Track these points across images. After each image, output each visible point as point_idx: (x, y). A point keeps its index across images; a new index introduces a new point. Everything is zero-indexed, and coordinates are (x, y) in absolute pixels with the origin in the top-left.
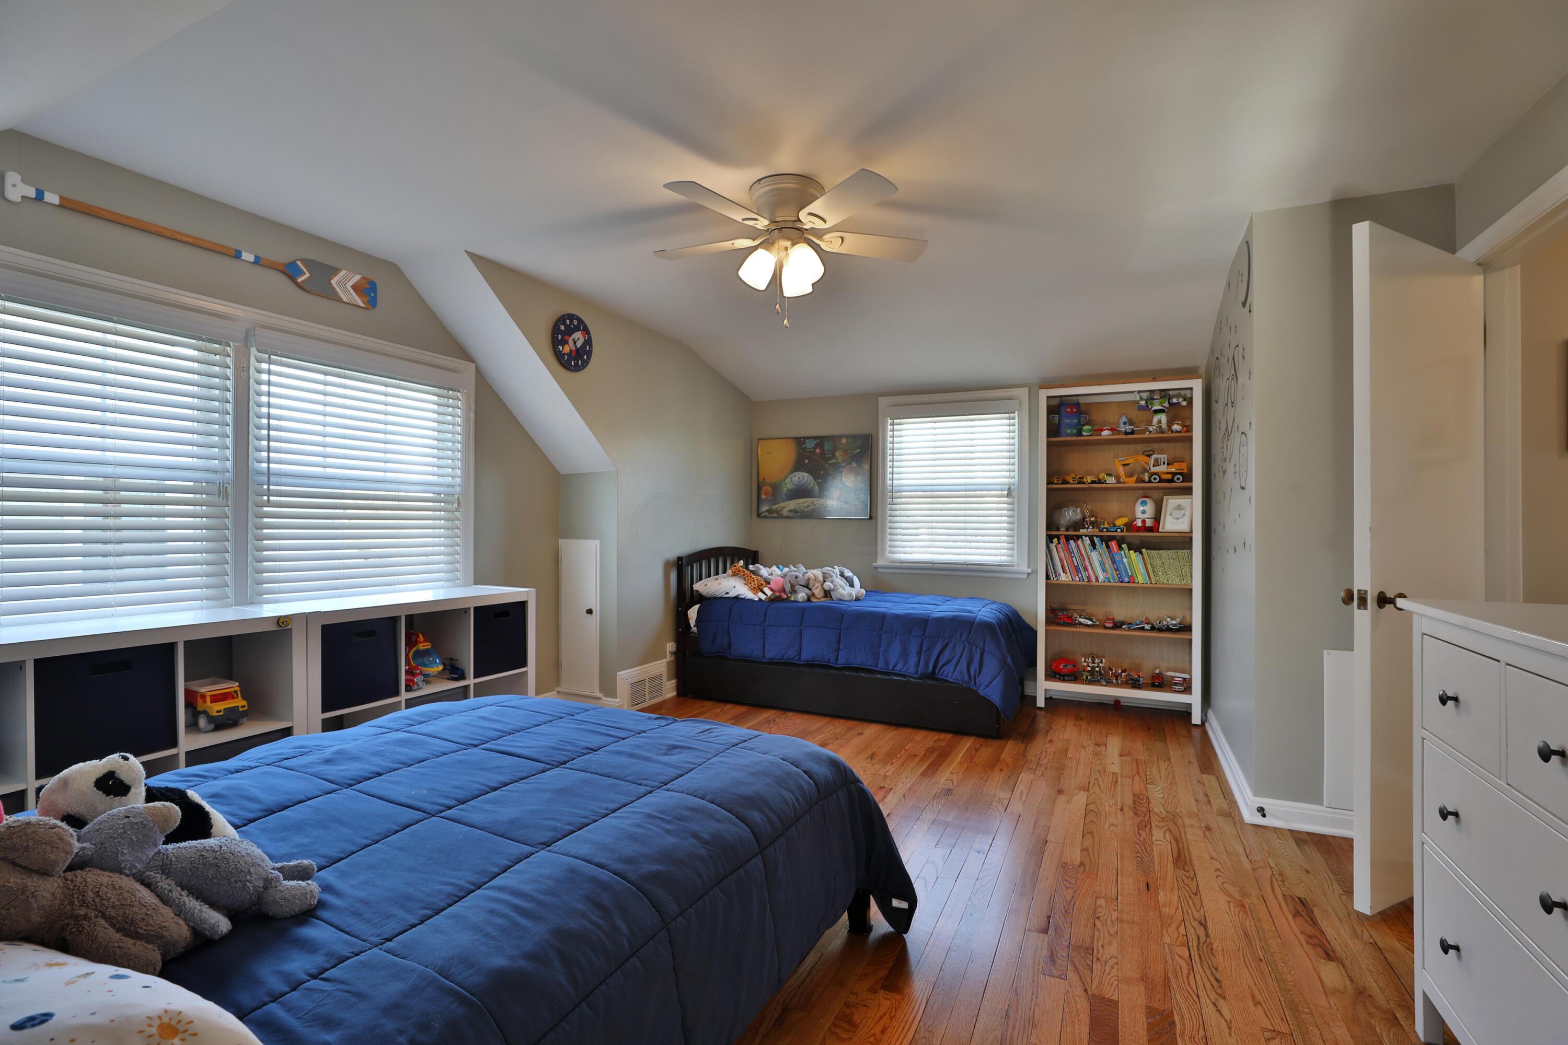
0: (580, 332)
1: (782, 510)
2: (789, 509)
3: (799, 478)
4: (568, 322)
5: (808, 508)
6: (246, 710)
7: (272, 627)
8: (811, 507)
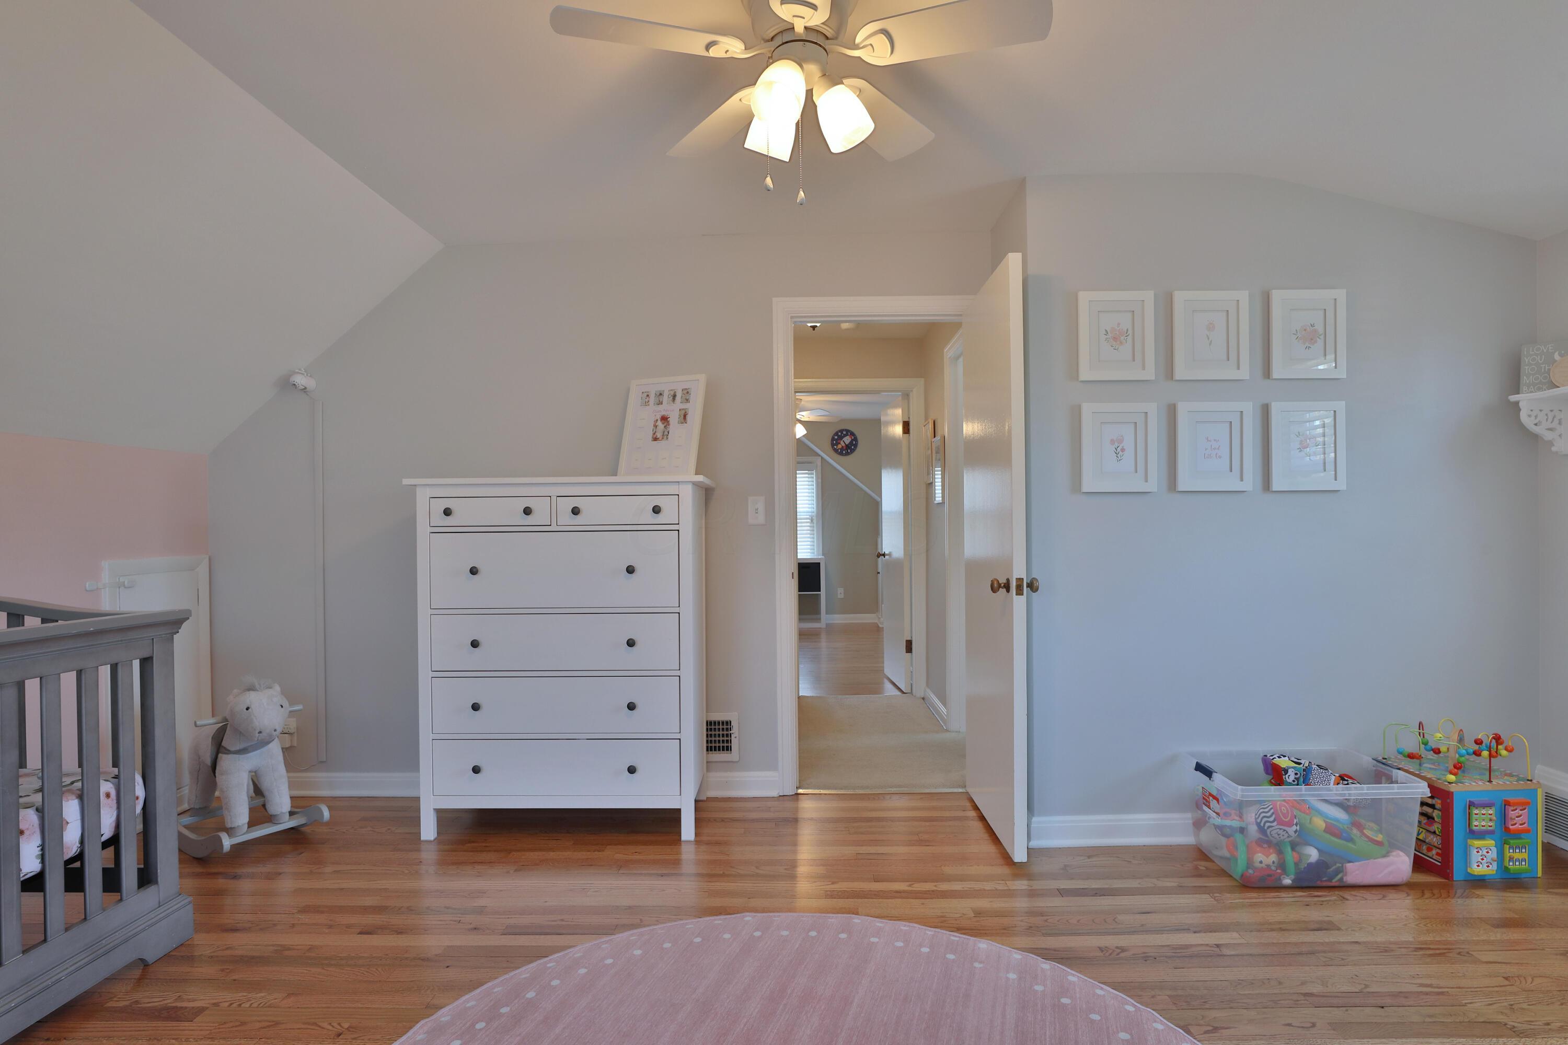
0: (848, 436)
4: (840, 434)
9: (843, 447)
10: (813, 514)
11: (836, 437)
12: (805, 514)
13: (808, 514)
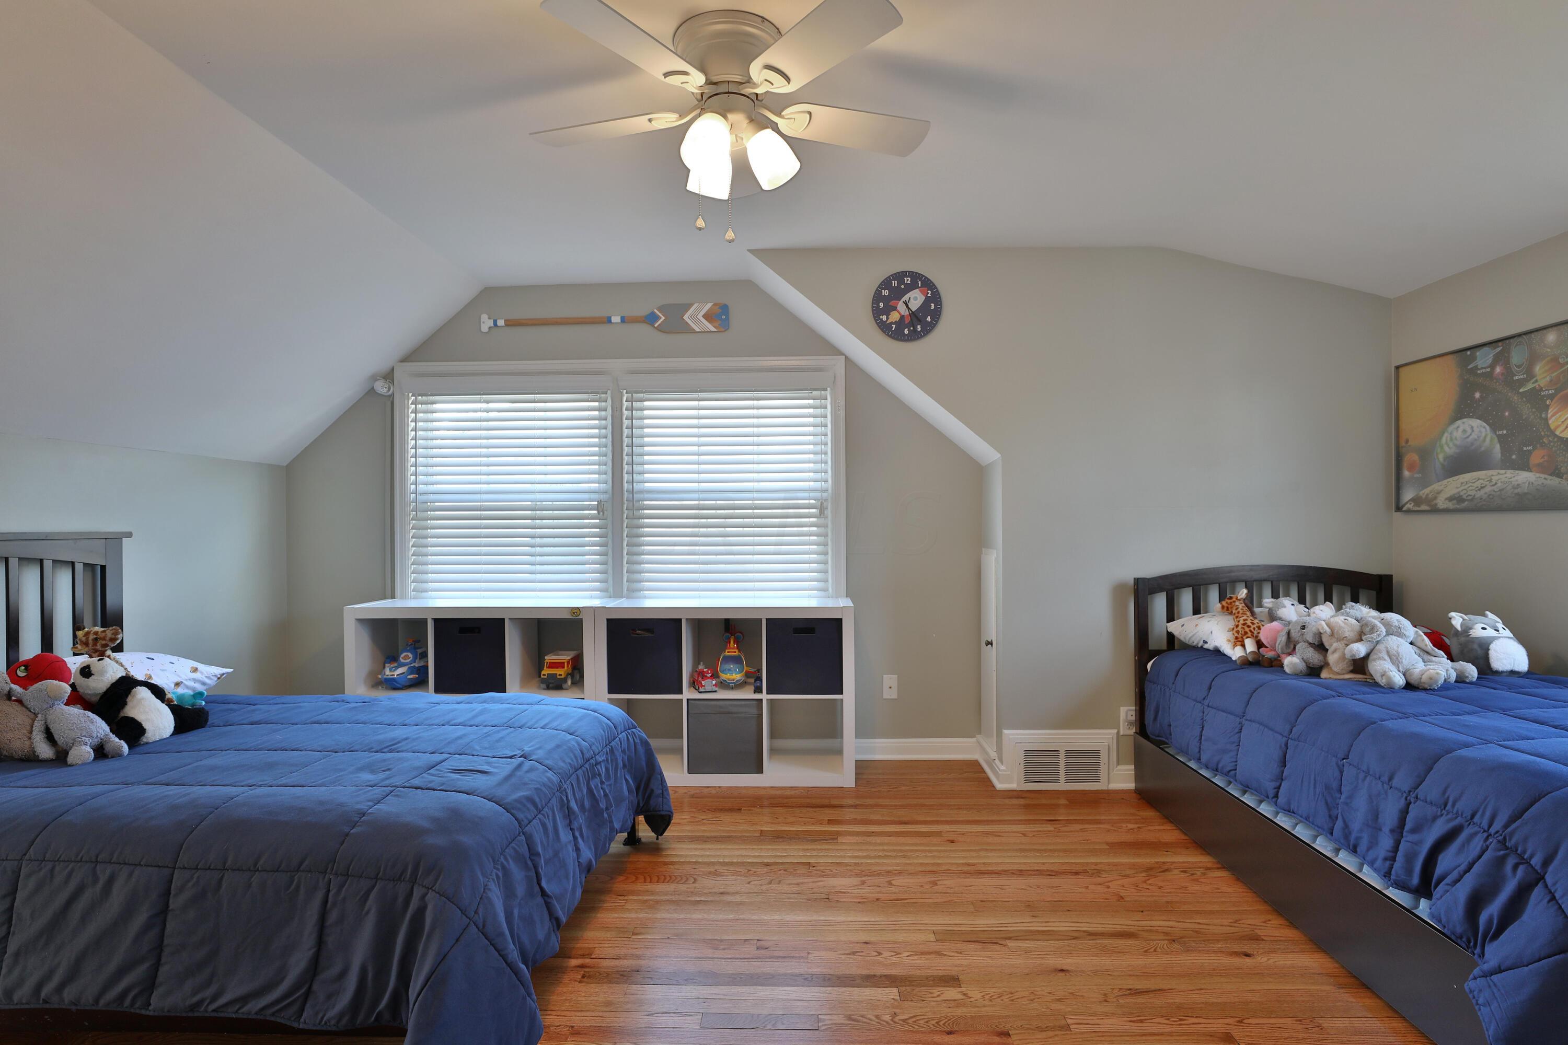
0: (917, 290)
1: (1435, 498)
2: (1448, 495)
3: (1464, 431)
4: (895, 283)
5: (1483, 491)
6: (562, 678)
7: (567, 616)
8: (1488, 489)
9: (902, 317)
10: (825, 495)
11: (885, 293)
12: (806, 495)
13: (812, 495)
